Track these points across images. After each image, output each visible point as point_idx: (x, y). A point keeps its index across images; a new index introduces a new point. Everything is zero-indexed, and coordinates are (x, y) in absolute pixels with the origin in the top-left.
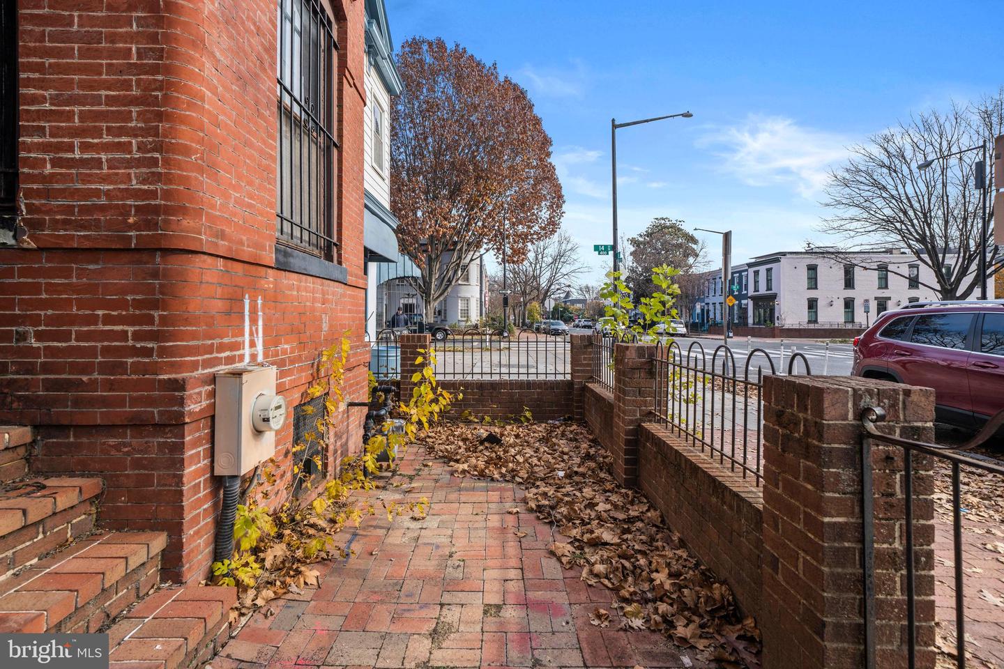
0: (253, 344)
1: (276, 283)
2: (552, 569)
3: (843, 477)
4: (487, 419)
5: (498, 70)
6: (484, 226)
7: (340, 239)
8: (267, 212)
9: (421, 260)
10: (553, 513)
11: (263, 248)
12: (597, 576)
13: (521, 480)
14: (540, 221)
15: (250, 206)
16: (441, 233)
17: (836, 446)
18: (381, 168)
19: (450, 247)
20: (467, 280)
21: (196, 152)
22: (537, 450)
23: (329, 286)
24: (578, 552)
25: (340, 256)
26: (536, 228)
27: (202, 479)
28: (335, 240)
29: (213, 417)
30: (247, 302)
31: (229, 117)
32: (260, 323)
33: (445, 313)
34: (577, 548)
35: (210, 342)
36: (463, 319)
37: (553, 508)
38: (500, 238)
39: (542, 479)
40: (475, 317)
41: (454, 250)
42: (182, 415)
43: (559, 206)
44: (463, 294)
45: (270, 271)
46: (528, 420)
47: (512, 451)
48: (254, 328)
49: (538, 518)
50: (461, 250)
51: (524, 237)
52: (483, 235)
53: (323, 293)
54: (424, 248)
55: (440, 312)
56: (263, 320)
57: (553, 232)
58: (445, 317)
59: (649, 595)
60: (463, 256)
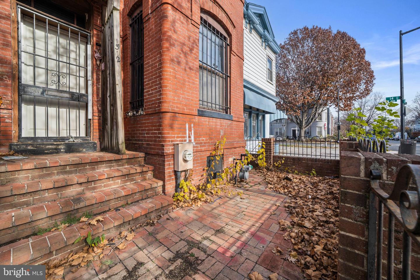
0: (189, 137)
1: (199, 120)
2: (275, 228)
3: (355, 211)
4: (296, 172)
5: (332, 29)
6: (328, 96)
7: (230, 106)
8: (195, 100)
9: (298, 113)
10: (293, 210)
11: (193, 110)
12: (291, 237)
13: (291, 196)
14: (360, 90)
15: (188, 99)
16: (306, 101)
17: (350, 191)
18: (271, 80)
19: (311, 106)
20: (321, 119)
21: (169, 86)
22: (306, 186)
23: (224, 121)
24: (291, 226)
25: (230, 111)
26: (358, 93)
27: (171, 170)
28: (229, 106)
29: (174, 155)
30: (187, 126)
31: (180, 76)
32: (193, 131)
33: (310, 133)
34: (292, 224)
35: (174, 135)
36: (319, 135)
37: (294, 208)
38: (336, 101)
39: (301, 197)
40: (324, 134)
41: (313, 108)
42: (163, 153)
43: (371, 82)
44: (319, 125)
45: (196, 117)
46: (314, 174)
47: (294, 184)
48: (190, 133)
49: (286, 210)
50: (316, 108)
51: (350, 99)
52: (327, 100)
53: (221, 123)
54: (300, 108)
55: (308, 133)
56: (194, 130)
57: (368, 94)
58: (310, 134)
59: (309, 253)
60: (318, 110)
